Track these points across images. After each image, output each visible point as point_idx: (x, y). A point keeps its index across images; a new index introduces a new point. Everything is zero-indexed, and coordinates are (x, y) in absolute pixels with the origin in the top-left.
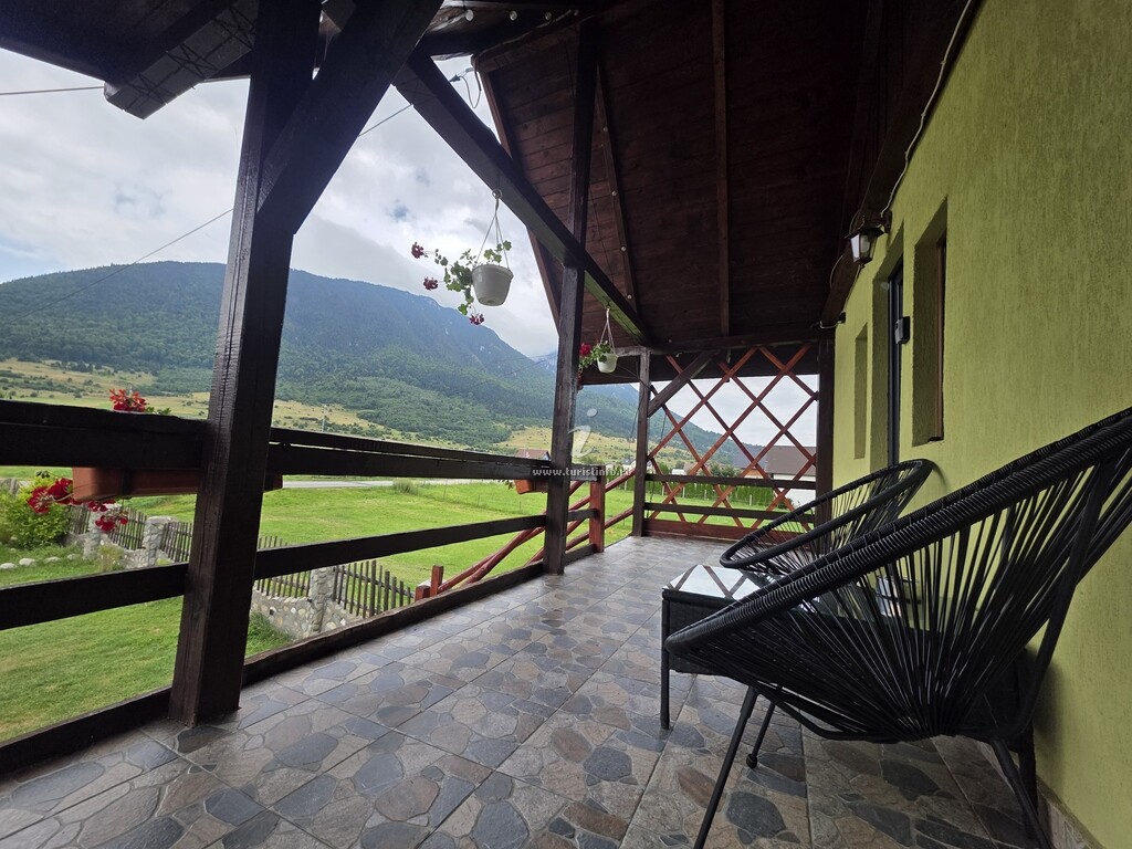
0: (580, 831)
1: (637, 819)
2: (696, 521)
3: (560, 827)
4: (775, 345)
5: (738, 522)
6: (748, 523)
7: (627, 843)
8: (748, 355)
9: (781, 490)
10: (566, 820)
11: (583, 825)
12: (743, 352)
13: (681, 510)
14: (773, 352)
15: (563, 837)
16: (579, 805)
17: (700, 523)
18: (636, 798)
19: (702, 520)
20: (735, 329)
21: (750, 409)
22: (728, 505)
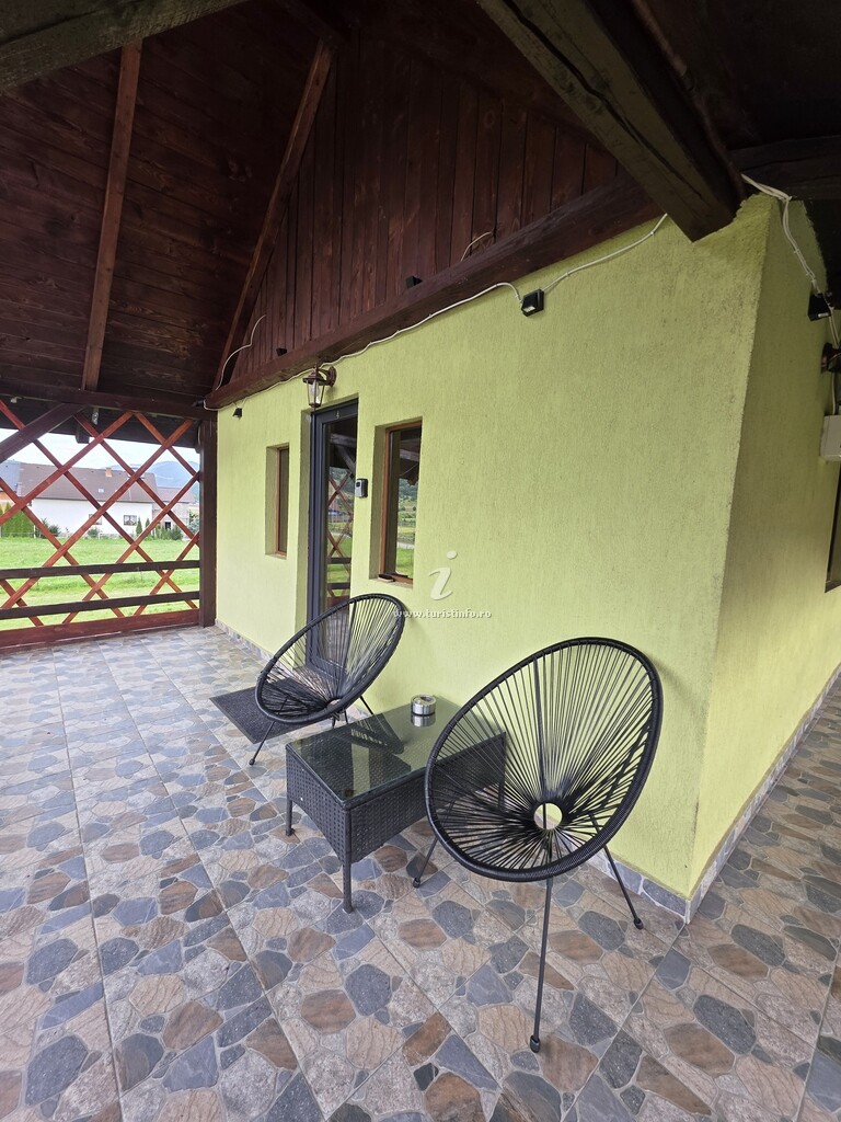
0: (431, 1059)
1: (437, 1002)
2: (60, 622)
3: (424, 1077)
4: (154, 415)
5: (119, 614)
6: (128, 611)
7: (456, 1024)
8: (122, 420)
9: (165, 571)
10: (419, 1066)
11: (427, 1053)
12: (117, 416)
13: (33, 613)
14: (151, 420)
15: (435, 1079)
16: (407, 1044)
17: (66, 623)
18: (415, 989)
19: (69, 619)
20: (106, 383)
21: (128, 485)
22: (103, 595)
